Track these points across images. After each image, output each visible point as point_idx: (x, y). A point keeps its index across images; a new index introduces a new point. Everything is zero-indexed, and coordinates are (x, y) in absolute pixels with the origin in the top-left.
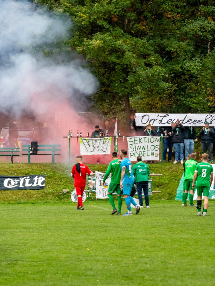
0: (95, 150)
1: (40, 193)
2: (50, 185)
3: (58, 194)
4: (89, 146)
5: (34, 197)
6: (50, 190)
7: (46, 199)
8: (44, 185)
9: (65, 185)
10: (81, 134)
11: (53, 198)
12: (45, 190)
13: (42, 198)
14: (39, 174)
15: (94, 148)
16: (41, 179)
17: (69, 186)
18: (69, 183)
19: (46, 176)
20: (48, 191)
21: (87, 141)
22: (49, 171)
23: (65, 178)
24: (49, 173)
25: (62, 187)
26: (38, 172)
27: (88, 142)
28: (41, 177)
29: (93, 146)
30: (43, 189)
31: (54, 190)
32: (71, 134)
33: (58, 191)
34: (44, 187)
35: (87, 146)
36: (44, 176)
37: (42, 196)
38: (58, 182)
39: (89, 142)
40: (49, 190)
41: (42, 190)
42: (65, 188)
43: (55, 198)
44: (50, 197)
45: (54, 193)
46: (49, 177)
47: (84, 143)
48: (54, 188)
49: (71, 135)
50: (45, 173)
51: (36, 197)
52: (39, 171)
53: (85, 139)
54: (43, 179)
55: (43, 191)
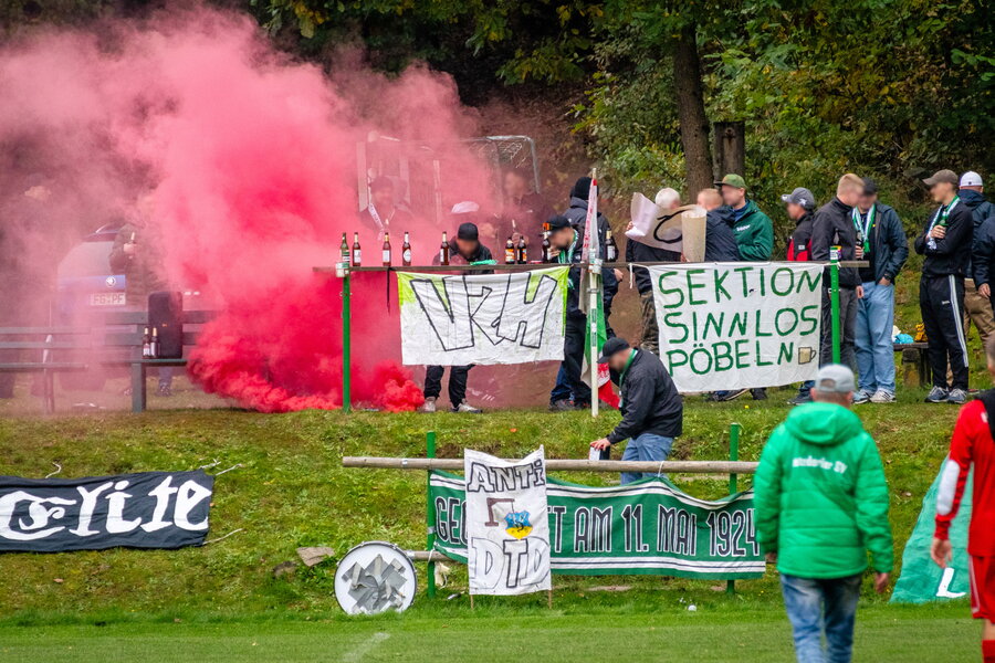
0: (481, 340)
1: (180, 570)
2: (239, 523)
3: (275, 570)
4: (452, 317)
5: (147, 587)
6: (232, 553)
7: (209, 599)
8: (203, 526)
9: (313, 525)
10: (407, 252)
11: (248, 593)
12: (209, 554)
13: (190, 593)
14: (180, 464)
15: (475, 327)
16: (191, 493)
17: (333, 528)
18: (335, 511)
19: (215, 478)
20: (224, 555)
21: (440, 288)
22: (236, 452)
23: (319, 485)
24: (234, 461)
25: (297, 533)
26: (180, 455)
27: (444, 298)
28: (190, 484)
29: (471, 317)
30: (199, 546)
31: (251, 554)
32: (357, 252)
33: (276, 556)
34: (204, 534)
35: (441, 319)
36: (203, 480)
37: (190, 586)
38: (279, 506)
39: (447, 296)
40: (227, 549)
41: (194, 553)
42: (313, 542)
43: (255, 591)
44: (231, 589)
45: (252, 568)
46: (234, 482)
47: (424, 300)
48: (257, 539)
49: (357, 260)
50: (216, 463)
51: (160, 589)
52: (181, 451)
53: (429, 281)
54: (203, 492)
55: (200, 557)
